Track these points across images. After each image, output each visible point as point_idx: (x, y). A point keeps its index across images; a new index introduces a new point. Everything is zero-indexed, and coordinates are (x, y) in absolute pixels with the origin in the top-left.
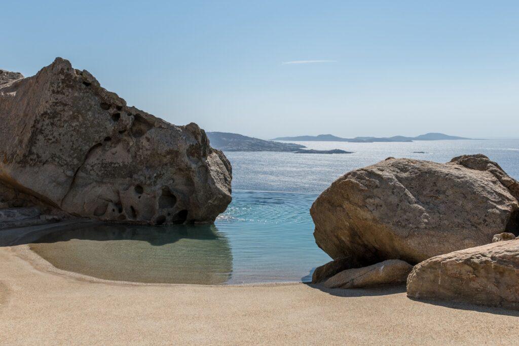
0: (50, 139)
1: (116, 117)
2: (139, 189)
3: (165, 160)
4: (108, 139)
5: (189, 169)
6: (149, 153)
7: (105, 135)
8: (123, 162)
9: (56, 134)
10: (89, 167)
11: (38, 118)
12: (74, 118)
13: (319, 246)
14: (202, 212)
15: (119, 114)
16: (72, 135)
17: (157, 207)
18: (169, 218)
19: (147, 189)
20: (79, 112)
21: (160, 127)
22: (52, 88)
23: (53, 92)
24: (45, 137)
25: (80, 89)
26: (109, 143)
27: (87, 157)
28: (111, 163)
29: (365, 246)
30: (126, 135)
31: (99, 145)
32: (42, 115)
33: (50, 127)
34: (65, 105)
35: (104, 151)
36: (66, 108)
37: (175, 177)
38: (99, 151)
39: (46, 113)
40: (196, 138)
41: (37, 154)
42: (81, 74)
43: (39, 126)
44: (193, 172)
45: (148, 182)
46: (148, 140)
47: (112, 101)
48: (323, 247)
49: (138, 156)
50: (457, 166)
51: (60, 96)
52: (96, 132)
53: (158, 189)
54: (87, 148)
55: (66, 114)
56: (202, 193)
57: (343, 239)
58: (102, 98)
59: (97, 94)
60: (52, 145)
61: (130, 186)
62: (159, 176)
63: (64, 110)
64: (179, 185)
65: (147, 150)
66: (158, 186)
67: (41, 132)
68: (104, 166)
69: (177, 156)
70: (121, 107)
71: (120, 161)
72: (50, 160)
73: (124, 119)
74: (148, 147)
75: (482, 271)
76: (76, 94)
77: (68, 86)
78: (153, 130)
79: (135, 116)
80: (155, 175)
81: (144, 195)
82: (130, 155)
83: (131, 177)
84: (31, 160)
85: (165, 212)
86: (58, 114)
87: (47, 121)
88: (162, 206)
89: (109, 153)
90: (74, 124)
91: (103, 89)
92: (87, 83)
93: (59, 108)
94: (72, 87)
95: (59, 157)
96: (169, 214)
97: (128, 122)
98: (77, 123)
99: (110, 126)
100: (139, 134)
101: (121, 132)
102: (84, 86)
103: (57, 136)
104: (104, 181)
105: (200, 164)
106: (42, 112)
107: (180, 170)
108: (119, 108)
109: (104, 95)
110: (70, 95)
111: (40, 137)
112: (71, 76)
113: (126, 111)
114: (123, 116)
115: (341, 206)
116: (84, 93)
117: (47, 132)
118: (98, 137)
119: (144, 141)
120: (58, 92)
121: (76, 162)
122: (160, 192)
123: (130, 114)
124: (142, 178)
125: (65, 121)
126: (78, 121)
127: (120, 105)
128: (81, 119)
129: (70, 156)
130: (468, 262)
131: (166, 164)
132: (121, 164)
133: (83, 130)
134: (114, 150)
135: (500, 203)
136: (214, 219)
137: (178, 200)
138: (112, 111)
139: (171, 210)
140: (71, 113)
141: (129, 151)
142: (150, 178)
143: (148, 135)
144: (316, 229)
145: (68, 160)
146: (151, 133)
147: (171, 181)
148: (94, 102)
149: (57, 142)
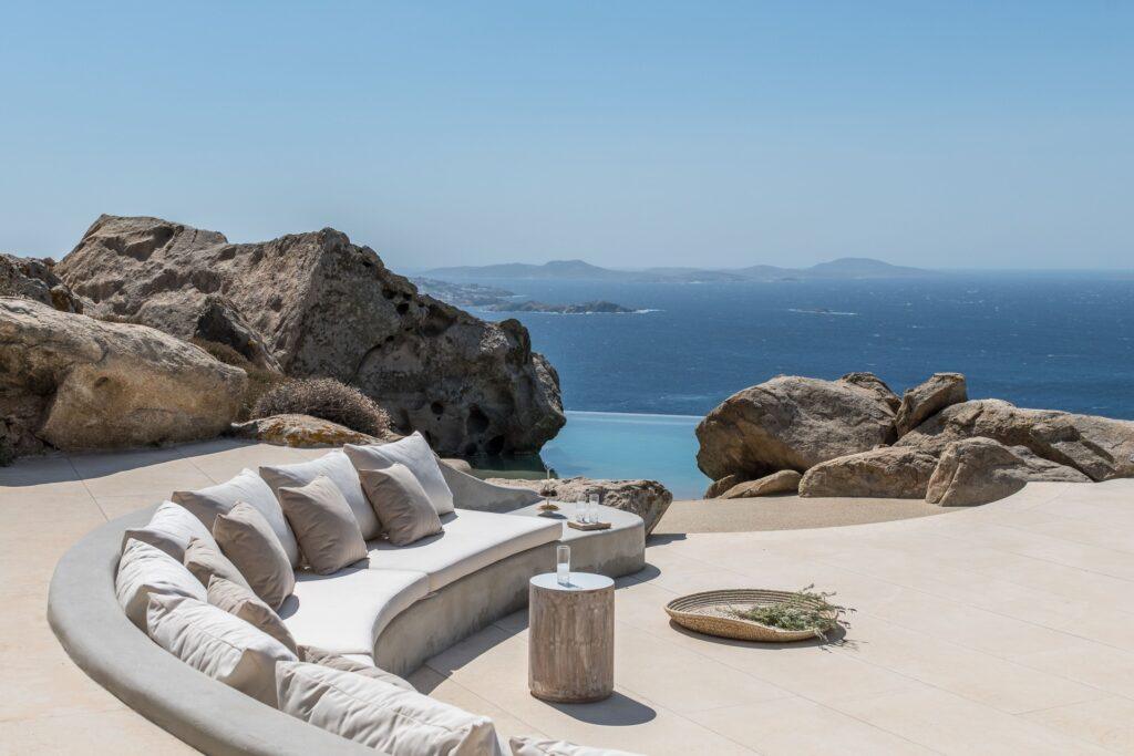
0: (320, 341)
1: (403, 309)
2: (438, 408)
3: (474, 369)
4: (390, 339)
5: (507, 380)
6: (450, 358)
7: (388, 334)
8: (411, 371)
9: (328, 333)
10: (363, 378)
11: (307, 312)
12: (351, 311)
13: (702, 470)
14: (526, 439)
15: (407, 305)
16: (346, 335)
17: (466, 432)
18: (480, 447)
19: (449, 407)
20: (358, 303)
21: (465, 323)
22: (323, 272)
23: (327, 276)
24: (314, 337)
25: (360, 272)
26: (390, 344)
27: (361, 364)
28: (394, 372)
29: (757, 463)
30: (412, 333)
31: (378, 346)
32: (313, 308)
33: (321, 324)
34: (341, 294)
35: (384, 355)
36: (343, 298)
37: (485, 391)
38: (376, 355)
39: (317, 305)
40: (517, 339)
41: (304, 361)
42: (361, 250)
43: (308, 323)
44: (513, 384)
45: (452, 398)
46: (450, 341)
47: (399, 288)
48: (707, 472)
49: (433, 363)
50: (846, 385)
51: (335, 283)
52: (377, 329)
53: (464, 408)
54: (363, 351)
55: (342, 306)
56: (526, 413)
57: (735, 457)
58: (386, 284)
59: (378, 277)
60: (323, 349)
61: (424, 403)
62: (466, 390)
63: (339, 301)
64: (490, 402)
65: (447, 354)
66: (465, 404)
67: (310, 331)
68: (384, 375)
69: (491, 364)
70: (410, 296)
71: (406, 369)
72: (318, 368)
73: (414, 311)
74: (449, 351)
75: (857, 471)
76: (355, 279)
77: (345, 268)
78: (455, 327)
79: (430, 307)
80: (461, 388)
81: (445, 416)
82: (420, 362)
83: (422, 391)
84: (296, 368)
85: (476, 437)
86: (332, 306)
87: (318, 316)
88: (470, 432)
89: (389, 358)
90: (350, 320)
91: (387, 272)
92: (368, 263)
93: (334, 298)
94: (349, 269)
95: (330, 365)
96: (480, 441)
97: (420, 315)
98: (355, 318)
99: (396, 321)
100: (433, 331)
101: (407, 330)
102: (364, 268)
103: (330, 337)
104: (383, 396)
105: (521, 373)
106: (312, 304)
107: (494, 381)
108: (407, 297)
109: (388, 279)
110: (347, 281)
111: (309, 338)
112: (350, 255)
113: (416, 301)
114: (413, 307)
115: (733, 423)
116: (364, 277)
117: (317, 330)
118: (378, 337)
119: (442, 342)
120: (333, 277)
121: (349, 370)
122: (467, 412)
123: (421, 305)
124: (442, 393)
125: (341, 316)
126: (355, 315)
127: (410, 292)
128: (359, 313)
129: (343, 363)
130: (846, 465)
131: (475, 375)
132: (408, 374)
133: (360, 327)
134: (396, 354)
135: (881, 419)
136: (539, 449)
137: (491, 421)
138: (398, 300)
139: (482, 435)
140: (349, 304)
141: (418, 355)
142: (454, 393)
143: (450, 333)
144: (702, 450)
145: (340, 368)
146: (453, 332)
147: (480, 397)
148: (377, 288)
149: (329, 344)
